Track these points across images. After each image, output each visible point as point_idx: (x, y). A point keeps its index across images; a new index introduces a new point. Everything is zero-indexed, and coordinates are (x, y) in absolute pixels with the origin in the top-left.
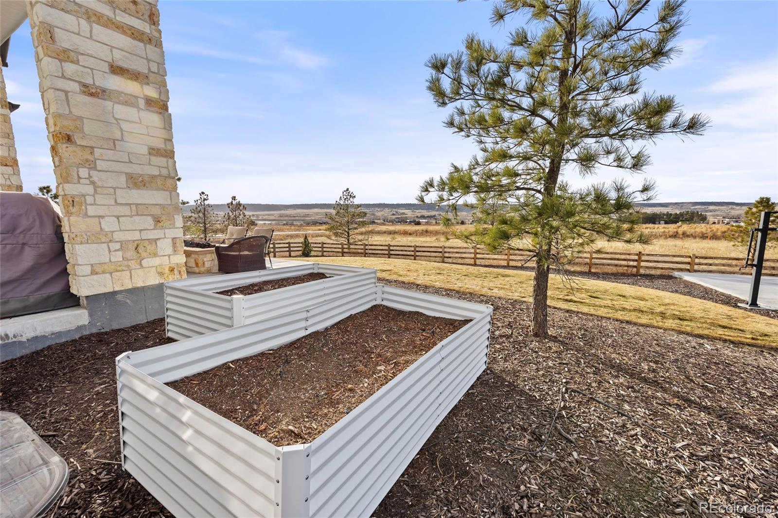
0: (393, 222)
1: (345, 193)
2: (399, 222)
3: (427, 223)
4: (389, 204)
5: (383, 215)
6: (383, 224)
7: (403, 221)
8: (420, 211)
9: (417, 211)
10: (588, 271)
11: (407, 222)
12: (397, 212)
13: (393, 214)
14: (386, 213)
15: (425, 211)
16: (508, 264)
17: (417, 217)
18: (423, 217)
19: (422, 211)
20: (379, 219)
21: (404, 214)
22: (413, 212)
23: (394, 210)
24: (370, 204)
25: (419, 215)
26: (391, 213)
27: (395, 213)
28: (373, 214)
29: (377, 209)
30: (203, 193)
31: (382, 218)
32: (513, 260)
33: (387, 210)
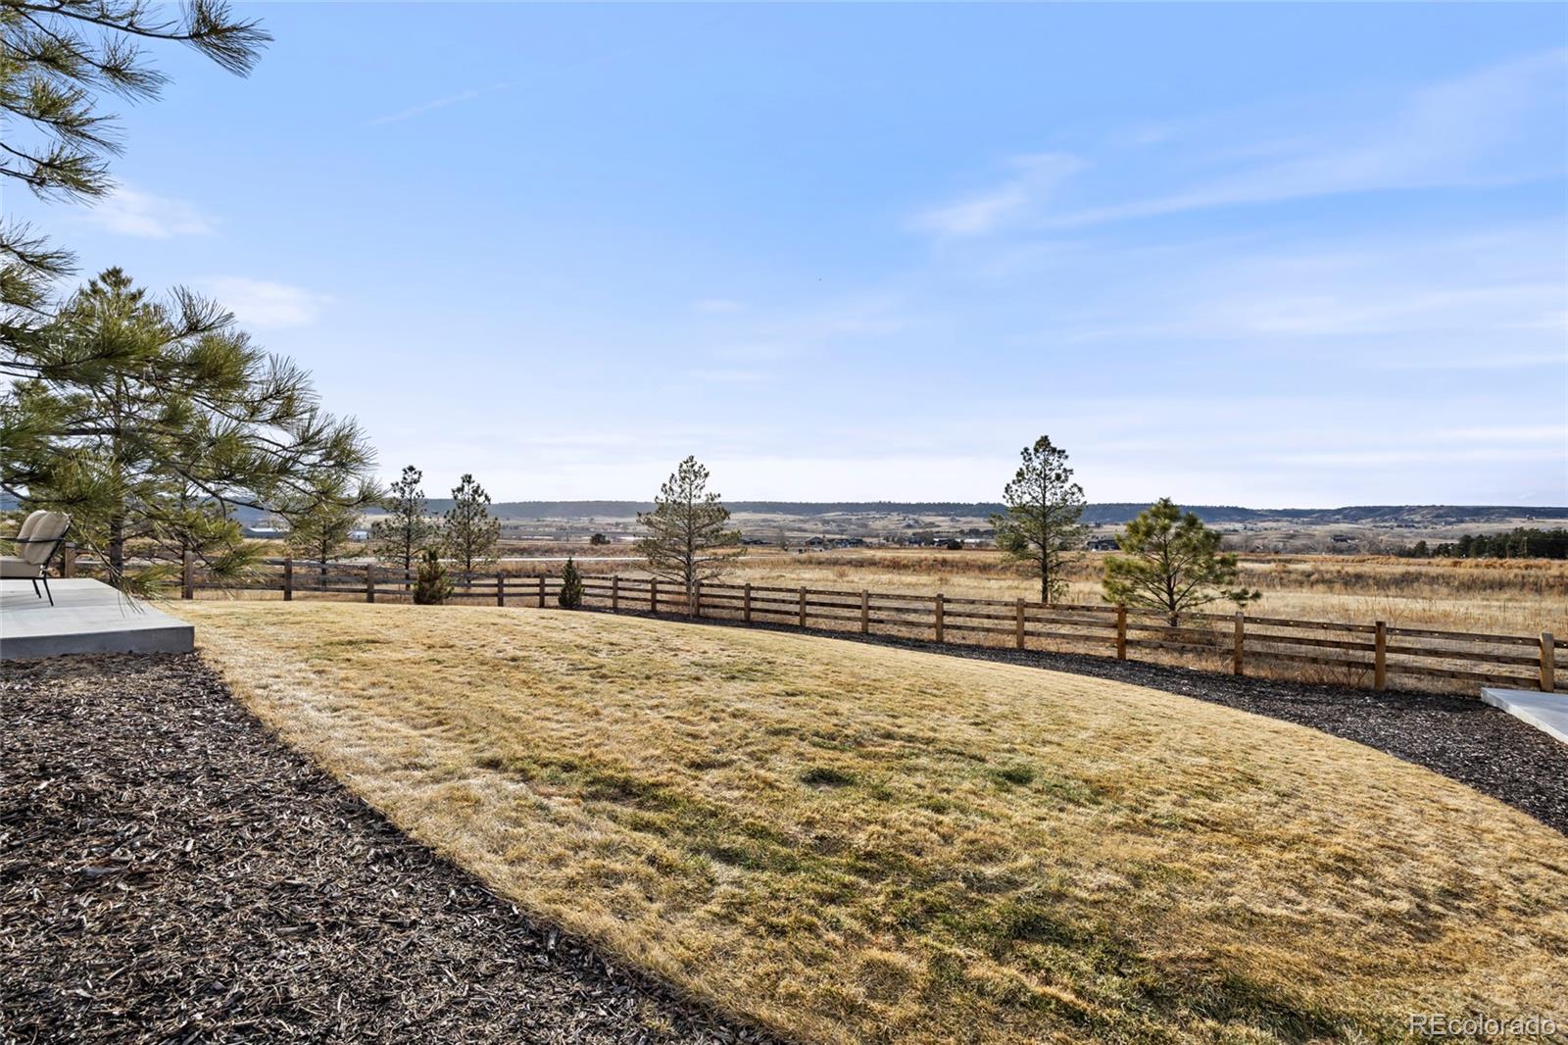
0: (901, 542)
1: (685, 466)
2: (916, 542)
3: (980, 547)
4: (899, 504)
5: (884, 528)
6: (881, 546)
7: (924, 540)
8: (969, 519)
9: (963, 519)
10: (1232, 671)
11: (933, 543)
12: (916, 522)
13: (909, 526)
14: (893, 522)
15: (982, 519)
16: (1021, 643)
17: (962, 532)
18: (975, 533)
19: (975, 519)
20: (877, 536)
21: (932, 525)
22: (952, 520)
23: (911, 516)
24: (858, 504)
25: (966, 528)
26: (905, 524)
27: (911, 522)
28: (865, 526)
29: (873, 514)
30: (411, 469)
31: (882, 533)
32: (1032, 634)
33: (895, 517)
